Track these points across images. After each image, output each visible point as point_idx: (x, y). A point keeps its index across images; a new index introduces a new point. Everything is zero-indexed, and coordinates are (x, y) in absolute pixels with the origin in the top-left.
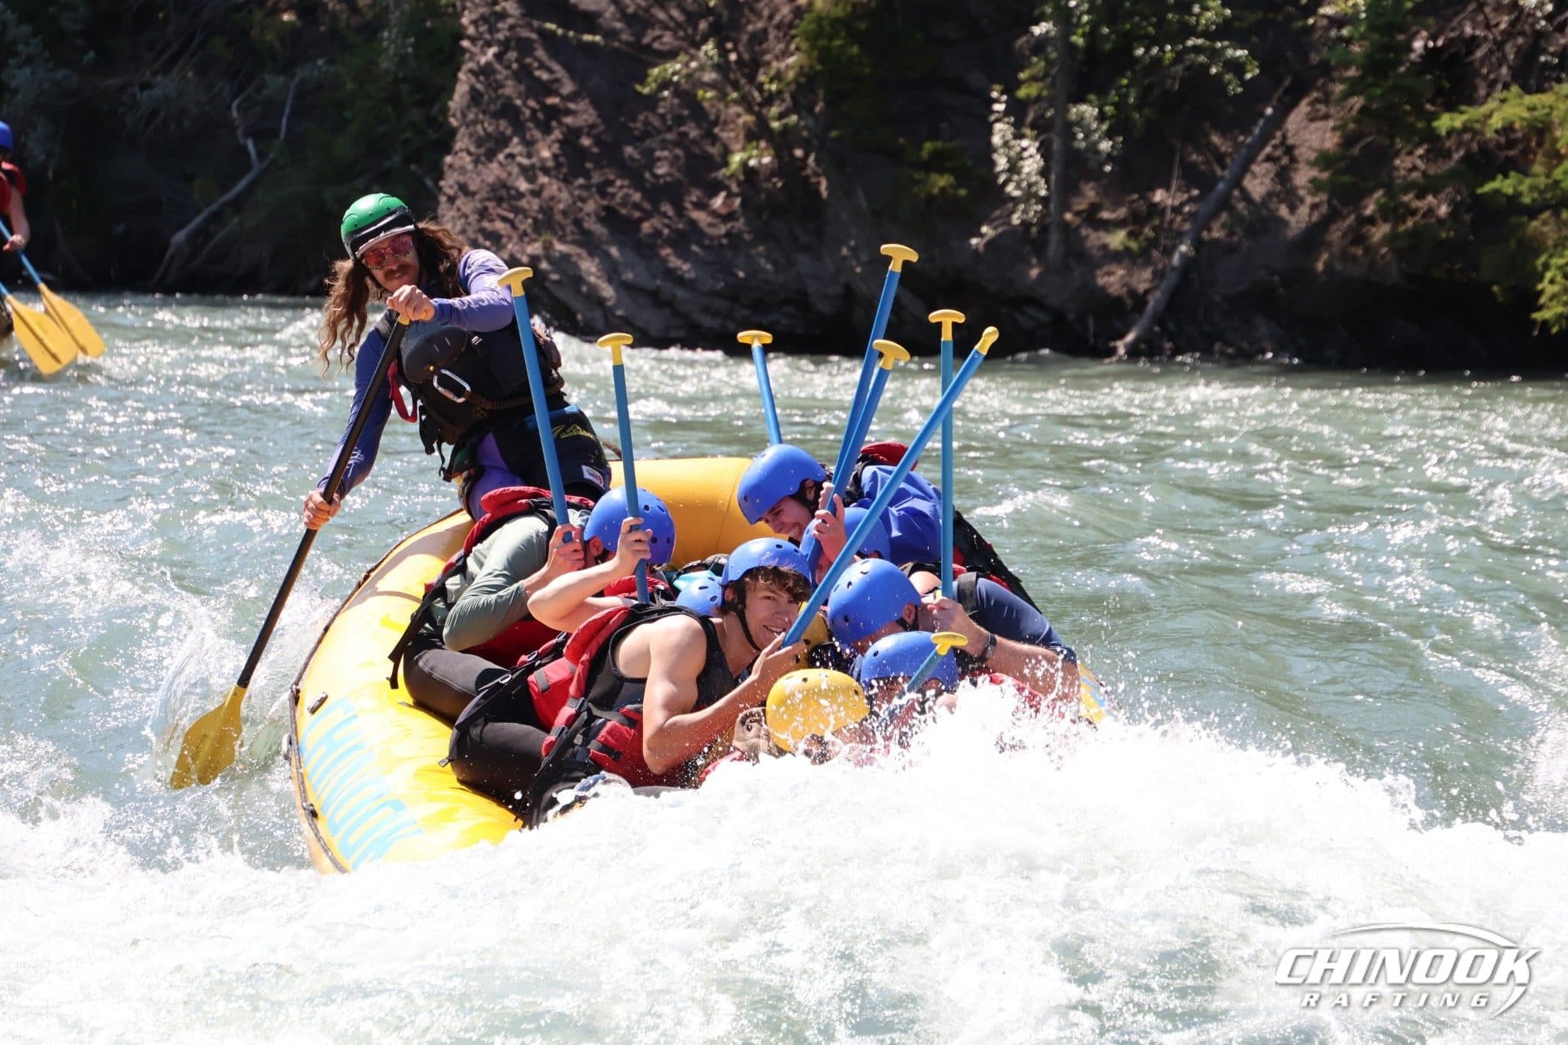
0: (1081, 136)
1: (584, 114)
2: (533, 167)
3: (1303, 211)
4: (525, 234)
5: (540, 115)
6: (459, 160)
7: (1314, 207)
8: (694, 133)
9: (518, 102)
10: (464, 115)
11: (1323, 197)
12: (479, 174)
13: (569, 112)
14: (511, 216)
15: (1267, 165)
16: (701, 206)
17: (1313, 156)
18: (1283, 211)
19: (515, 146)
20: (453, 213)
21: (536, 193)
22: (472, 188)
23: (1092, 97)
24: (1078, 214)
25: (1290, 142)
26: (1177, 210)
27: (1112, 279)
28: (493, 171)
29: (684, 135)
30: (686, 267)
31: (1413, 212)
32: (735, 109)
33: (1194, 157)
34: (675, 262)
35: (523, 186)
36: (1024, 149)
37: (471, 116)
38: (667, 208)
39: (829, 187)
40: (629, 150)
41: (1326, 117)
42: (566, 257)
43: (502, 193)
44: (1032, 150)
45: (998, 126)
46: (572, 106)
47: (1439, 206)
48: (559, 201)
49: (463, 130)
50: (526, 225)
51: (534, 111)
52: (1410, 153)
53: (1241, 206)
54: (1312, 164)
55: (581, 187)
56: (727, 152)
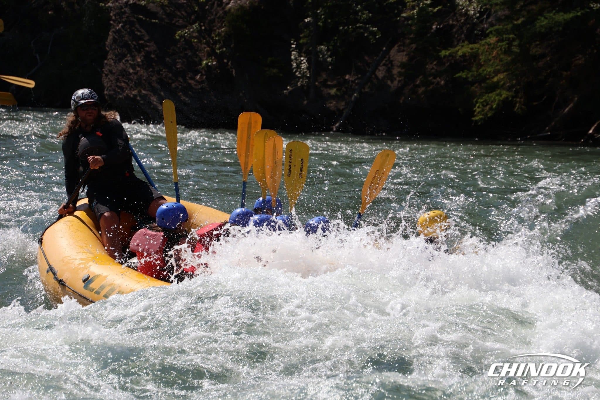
0: (321, 56)
1: (152, 47)
2: (135, 64)
3: (396, 82)
4: (132, 87)
5: (137, 47)
6: (109, 62)
7: (399, 81)
8: (189, 54)
9: (130, 42)
10: (111, 47)
11: (402, 78)
12: (116, 67)
13: (147, 46)
14: (127, 81)
15: (384, 67)
16: (192, 78)
17: (399, 64)
18: (389, 82)
19: (129, 57)
20: (107, 80)
21: (136, 73)
22: (114, 71)
23: (325, 43)
24: (320, 83)
25: (392, 59)
26: (353, 82)
27: (331, 105)
28: (121, 66)
29: (187, 54)
30: (187, 99)
31: (433, 83)
32: (204, 46)
33: (359, 64)
34: (183, 97)
35: (131, 71)
36: (302, 60)
37: (114, 47)
38: (181, 79)
39: (235, 73)
40: (168, 59)
41: (403, 51)
42: (146, 95)
43: (124, 73)
44: (305, 61)
45: (293, 53)
46: (148, 44)
47: (441, 82)
48: (144, 76)
49: (111, 51)
50: (132, 84)
51: (135, 45)
52: (431, 63)
53: (375, 81)
54: (398, 67)
55: (151, 71)
56: (201, 60)
